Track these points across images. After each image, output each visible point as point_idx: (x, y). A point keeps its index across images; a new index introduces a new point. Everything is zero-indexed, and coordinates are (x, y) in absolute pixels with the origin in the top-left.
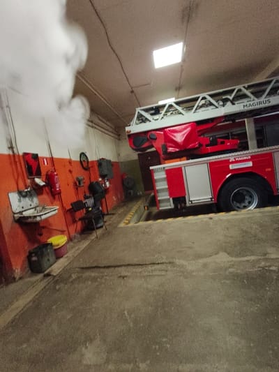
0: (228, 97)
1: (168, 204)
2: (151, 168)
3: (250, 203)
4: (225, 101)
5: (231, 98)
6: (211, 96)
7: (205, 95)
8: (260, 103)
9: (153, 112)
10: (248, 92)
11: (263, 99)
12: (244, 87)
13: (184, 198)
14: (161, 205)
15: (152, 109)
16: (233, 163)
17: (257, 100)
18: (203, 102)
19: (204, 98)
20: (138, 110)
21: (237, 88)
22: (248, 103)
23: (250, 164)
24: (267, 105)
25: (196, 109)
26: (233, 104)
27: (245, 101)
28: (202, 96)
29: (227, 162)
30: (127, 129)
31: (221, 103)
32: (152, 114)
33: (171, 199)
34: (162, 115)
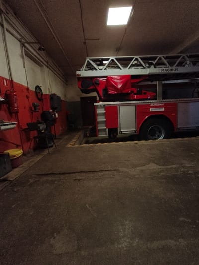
0: (153, 62)
1: (105, 133)
2: (95, 104)
3: (159, 136)
4: (151, 64)
5: (154, 63)
6: (142, 59)
7: (137, 57)
8: (172, 70)
9: (99, 63)
10: (165, 61)
11: (174, 67)
12: (164, 57)
13: (117, 129)
14: (100, 133)
15: (98, 60)
16: (152, 107)
17: (170, 68)
18: (136, 62)
19: (137, 59)
20: (88, 59)
21: (159, 56)
22: (164, 69)
23: (163, 109)
24: (176, 72)
25: (130, 67)
26: (155, 67)
27: (163, 67)
28: (135, 57)
29: (149, 106)
30: (78, 72)
31: (148, 65)
32: (98, 65)
33: (107, 130)
34: (105, 67)
